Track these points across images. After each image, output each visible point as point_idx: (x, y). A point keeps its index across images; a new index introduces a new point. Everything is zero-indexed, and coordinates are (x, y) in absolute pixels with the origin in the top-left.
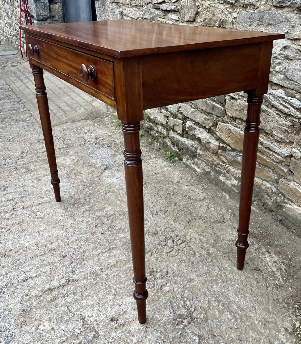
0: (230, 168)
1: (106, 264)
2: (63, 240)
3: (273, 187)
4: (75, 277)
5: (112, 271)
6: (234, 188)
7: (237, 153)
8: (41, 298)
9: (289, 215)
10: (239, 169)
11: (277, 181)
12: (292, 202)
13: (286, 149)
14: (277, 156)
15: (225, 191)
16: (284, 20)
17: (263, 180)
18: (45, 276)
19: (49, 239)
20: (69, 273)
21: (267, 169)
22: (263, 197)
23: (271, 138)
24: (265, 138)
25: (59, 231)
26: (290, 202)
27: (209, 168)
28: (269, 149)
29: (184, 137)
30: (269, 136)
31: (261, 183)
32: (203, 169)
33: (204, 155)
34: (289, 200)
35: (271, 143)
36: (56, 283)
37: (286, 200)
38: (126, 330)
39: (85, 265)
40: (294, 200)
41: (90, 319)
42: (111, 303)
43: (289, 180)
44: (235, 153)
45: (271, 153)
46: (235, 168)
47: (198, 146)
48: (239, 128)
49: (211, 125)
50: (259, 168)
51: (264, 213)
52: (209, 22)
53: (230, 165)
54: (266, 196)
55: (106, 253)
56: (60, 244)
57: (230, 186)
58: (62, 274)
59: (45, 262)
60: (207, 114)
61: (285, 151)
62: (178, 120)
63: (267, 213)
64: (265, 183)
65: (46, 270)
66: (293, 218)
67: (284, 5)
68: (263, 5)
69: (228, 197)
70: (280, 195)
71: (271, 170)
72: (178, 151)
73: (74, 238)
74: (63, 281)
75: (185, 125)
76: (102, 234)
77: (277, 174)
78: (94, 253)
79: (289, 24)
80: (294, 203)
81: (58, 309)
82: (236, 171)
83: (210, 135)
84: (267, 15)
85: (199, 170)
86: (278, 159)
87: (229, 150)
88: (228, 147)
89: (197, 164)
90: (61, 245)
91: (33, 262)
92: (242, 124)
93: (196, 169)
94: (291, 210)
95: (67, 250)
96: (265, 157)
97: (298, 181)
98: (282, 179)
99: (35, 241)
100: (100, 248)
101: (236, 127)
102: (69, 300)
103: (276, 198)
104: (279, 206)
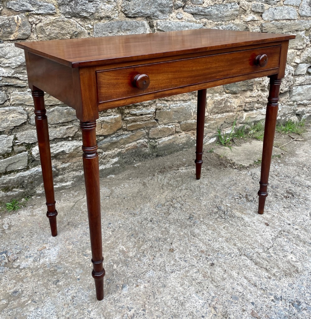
0: (106, 153)
1: (215, 235)
2: (188, 271)
3: (145, 140)
4: (236, 251)
5: (221, 231)
6: (116, 165)
7: (110, 136)
8: (268, 268)
9: (161, 147)
10: (114, 148)
11: (148, 134)
12: (160, 138)
13: (152, 108)
14: (148, 116)
15: (109, 174)
16: (140, 25)
17: (136, 141)
18: (242, 272)
19: (188, 283)
20: (233, 256)
21: (139, 131)
22: (141, 151)
23: (140, 107)
24: (135, 110)
25: (172, 279)
26: (159, 140)
27: (81, 172)
28: (142, 115)
29: (30, 169)
30: (138, 107)
31: (136, 143)
32: (73, 179)
33: (71, 164)
34: (158, 138)
35: (141, 110)
36: (248, 262)
37: (156, 140)
38: (272, 219)
39: (219, 248)
40: (161, 136)
41: (273, 235)
42: (254, 227)
43: (156, 126)
44: (109, 138)
45: (144, 116)
46: (110, 150)
47: (56, 163)
48: (111, 115)
49: (76, 131)
50: (133, 134)
51: (144, 161)
52: (56, 36)
53: (105, 151)
54: (144, 149)
55: (200, 237)
56: (194, 272)
57: (112, 166)
58: (235, 261)
59: (225, 276)
60: (67, 124)
61: (152, 109)
62: (19, 154)
63: (146, 160)
64: (138, 142)
65: (234, 273)
66: (165, 146)
67: (137, 16)
68: (117, 17)
69: (113, 176)
70: (151, 140)
71: (143, 129)
72: (22, 191)
73: (182, 263)
74: (243, 257)
75: (31, 153)
76: (171, 244)
77: (147, 129)
78: (201, 245)
79: (144, 27)
80: (162, 138)
81: (273, 255)
82: (113, 151)
83: (75, 141)
84: (125, 24)
85: (69, 183)
86: (149, 117)
87: (102, 140)
88: (101, 138)
89: (62, 181)
90: (196, 271)
91: (228, 286)
92: (112, 111)
93: (64, 184)
94: (162, 143)
95: (201, 265)
96: (138, 123)
97: (162, 123)
98: (152, 129)
99: (194, 295)
100: (193, 242)
101: (108, 116)
102: (261, 251)
103: (150, 144)
104: (154, 147)
